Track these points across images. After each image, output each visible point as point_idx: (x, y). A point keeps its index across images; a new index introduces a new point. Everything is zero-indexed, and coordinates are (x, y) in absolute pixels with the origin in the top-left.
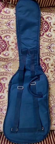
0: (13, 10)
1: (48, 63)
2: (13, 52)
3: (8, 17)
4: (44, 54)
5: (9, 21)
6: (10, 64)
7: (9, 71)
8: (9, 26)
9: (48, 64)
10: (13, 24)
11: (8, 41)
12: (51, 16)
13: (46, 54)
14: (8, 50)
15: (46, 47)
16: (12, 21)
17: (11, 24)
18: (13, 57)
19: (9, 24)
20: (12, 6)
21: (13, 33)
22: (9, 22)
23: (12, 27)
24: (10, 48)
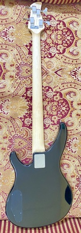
0: (13, 9)
1: (72, 100)
2: (12, 82)
3: (4, 21)
4: (65, 85)
5: (6, 29)
6: (7, 102)
7: (5, 113)
8: (6, 38)
9: (72, 102)
10: (12, 34)
11: (4, 64)
12: (78, 20)
13: (69, 85)
14: (4, 78)
15: (69, 73)
16: (11, 29)
17: (9, 34)
18: (12, 91)
19: (6, 34)
20: (10, 3)
21: (12, 48)
22: (7, 31)
23: (11, 39)
24: (8, 74)
